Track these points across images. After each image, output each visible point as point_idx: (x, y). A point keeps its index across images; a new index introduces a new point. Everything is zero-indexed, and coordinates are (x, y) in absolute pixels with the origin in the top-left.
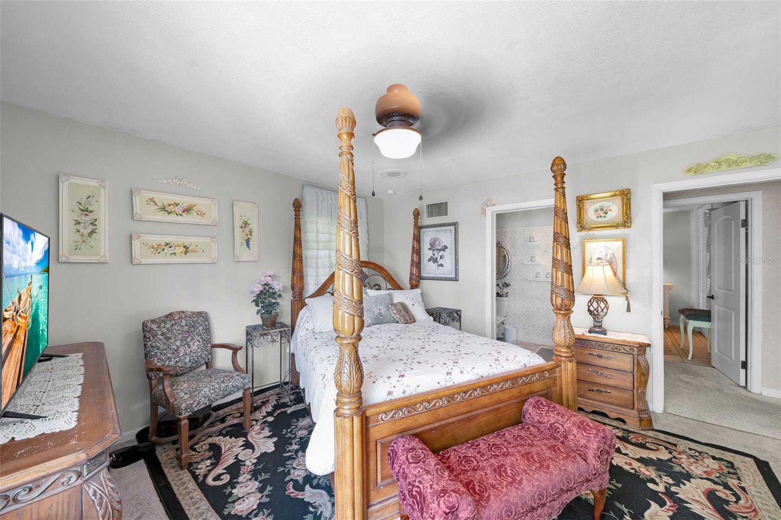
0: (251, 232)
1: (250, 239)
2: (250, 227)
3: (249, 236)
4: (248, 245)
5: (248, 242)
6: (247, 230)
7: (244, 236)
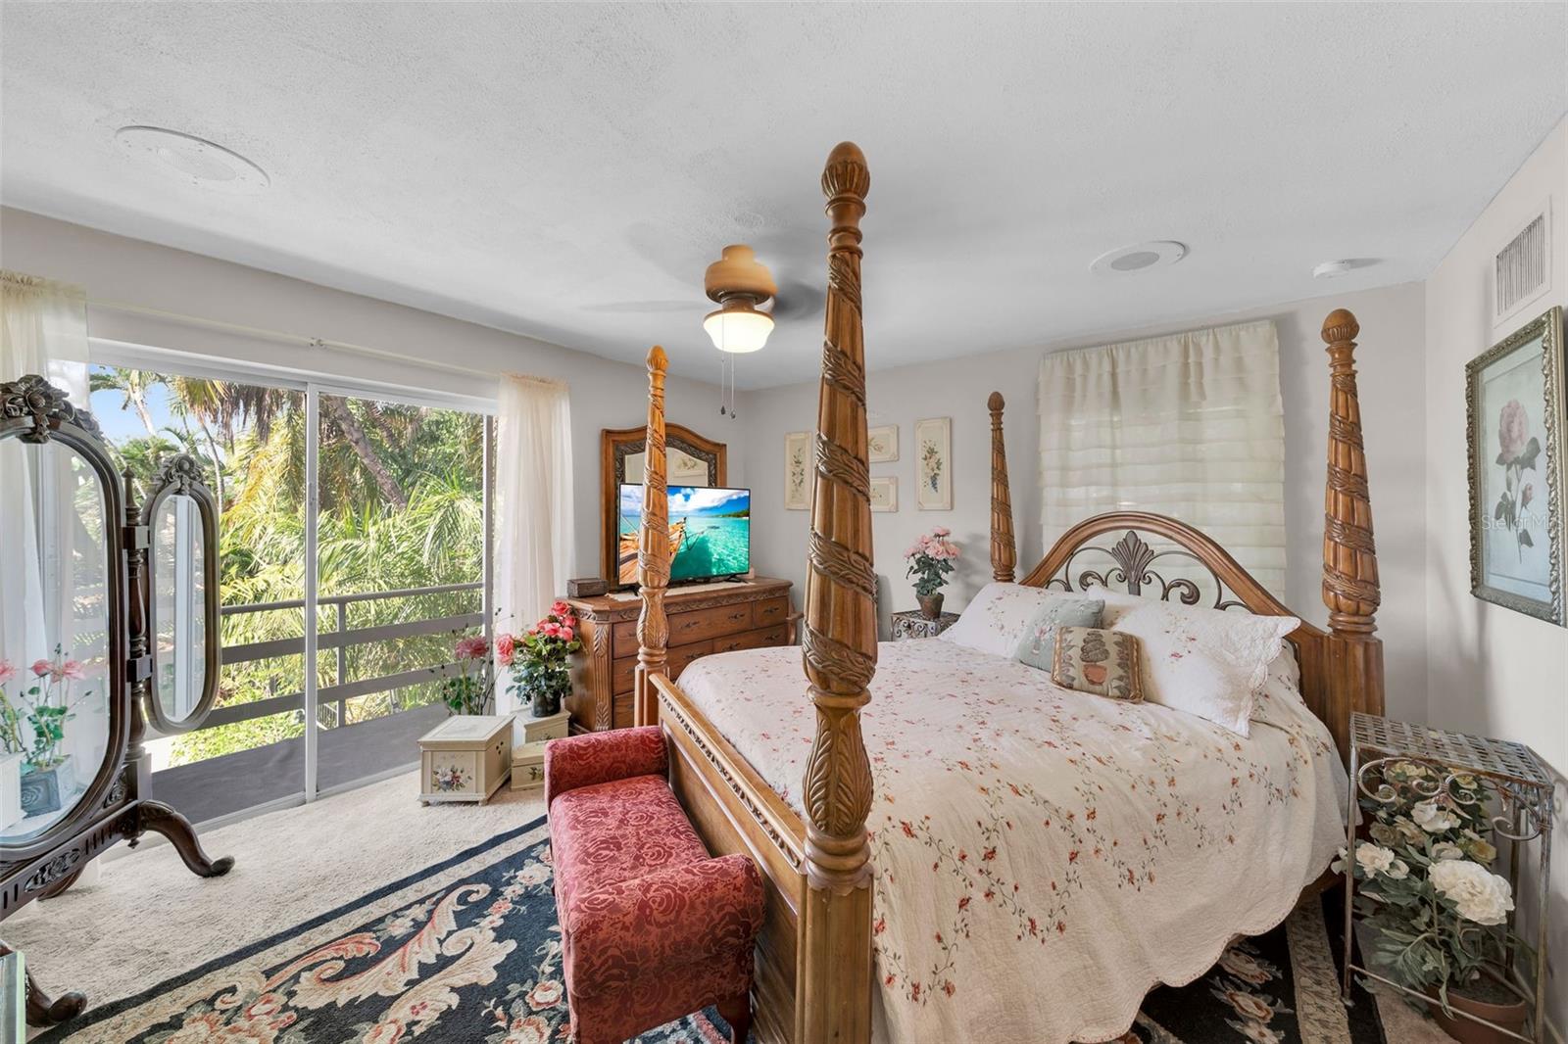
0: (939, 464)
1: (938, 475)
2: (937, 456)
3: (936, 471)
4: (934, 485)
5: (934, 480)
6: (933, 462)
7: (929, 471)
